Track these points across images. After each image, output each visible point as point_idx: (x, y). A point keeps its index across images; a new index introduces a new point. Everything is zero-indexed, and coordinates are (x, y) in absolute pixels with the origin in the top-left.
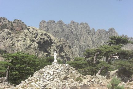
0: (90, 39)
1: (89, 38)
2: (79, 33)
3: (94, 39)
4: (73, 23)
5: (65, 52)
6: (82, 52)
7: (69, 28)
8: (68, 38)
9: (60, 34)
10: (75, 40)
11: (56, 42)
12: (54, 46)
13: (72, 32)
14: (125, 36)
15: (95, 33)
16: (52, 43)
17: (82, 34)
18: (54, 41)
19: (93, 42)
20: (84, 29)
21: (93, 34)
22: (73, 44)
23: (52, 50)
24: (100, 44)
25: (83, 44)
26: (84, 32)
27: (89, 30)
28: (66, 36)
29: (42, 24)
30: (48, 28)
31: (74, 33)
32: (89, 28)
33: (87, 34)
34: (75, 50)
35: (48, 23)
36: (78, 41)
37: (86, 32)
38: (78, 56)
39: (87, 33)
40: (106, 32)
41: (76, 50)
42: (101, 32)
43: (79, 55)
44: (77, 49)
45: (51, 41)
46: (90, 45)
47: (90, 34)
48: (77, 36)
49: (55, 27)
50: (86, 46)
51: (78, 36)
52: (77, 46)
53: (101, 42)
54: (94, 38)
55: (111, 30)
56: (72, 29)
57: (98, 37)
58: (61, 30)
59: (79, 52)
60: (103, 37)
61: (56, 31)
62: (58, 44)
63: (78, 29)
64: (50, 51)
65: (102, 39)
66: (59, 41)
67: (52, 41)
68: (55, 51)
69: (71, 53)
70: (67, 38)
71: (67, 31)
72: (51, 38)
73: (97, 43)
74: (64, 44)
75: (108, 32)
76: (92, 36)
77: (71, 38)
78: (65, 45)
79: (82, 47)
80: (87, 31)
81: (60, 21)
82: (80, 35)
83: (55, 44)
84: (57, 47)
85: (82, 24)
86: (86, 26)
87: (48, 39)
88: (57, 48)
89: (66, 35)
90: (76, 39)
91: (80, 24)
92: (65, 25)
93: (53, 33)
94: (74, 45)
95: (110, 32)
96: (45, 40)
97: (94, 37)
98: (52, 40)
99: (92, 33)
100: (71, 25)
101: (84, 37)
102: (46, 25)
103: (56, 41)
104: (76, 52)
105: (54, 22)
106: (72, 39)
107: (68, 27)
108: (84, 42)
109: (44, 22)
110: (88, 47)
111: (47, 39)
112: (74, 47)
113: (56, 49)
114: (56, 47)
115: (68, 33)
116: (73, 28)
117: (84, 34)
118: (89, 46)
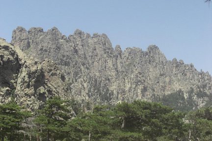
0: (112, 66)
1: (110, 63)
2: (90, 54)
3: (119, 66)
4: (80, 33)
5: (50, 85)
6: (94, 90)
7: (71, 44)
8: (69, 62)
9: (52, 54)
10: (82, 67)
11: (27, 64)
12: (24, 73)
13: (76, 51)
14: (178, 61)
15: (120, 54)
16: (20, 66)
17: (96, 56)
18: (25, 62)
19: (117, 71)
20: (100, 46)
21: (117, 57)
22: (76, 74)
23: (19, 80)
24: (130, 75)
25: (97, 74)
26: (99, 51)
27: (109, 49)
28: (65, 59)
29: (18, 33)
30: (29, 43)
31: (81, 52)
32: (110, 45)
33: (105, 56)
34: (80, 85)
35: (29, 32)
36: (88, 69)
37: (103, 52)
38: (87, 98)
39: (105, 53)
40: (143, 52)
41: (83, 85)
42: (132, 52)
43: (89, 97)
44: (85, 85)
45: (18, 62)
46: (110, 77)
47: (112, 56)
48: (85, 58)
49: (42, 41)
50: (103, 79)
51: (89, 58)
52: (85, 78)
53: (132, 72)
54: (118, 64)
55: (152, 49)
56: (77, 45)
57: (127, 63)
58: (54, 46)
59: (89, 91)
60: (136, 62)
61: (44, 48)
62: (33, 69)
63: (88, 46)
64: (14, 84)
65: (134, 66)
66: (36, 63)
67: (20, 63)
68: (26, 82)
69: (63, 89)
70: (66, 62)
71: (66, 49)
72: (17, 56)
73: (124, 74)
74: (51, 70)
75: (147, 54)
76: (114, 59)
77: (74, 63)
78: (51, 73)
79: (96, 80)
80: (105, 50)
81: (53, 30)
82: (92, 56)
83: (26, 67)
84: (30, 75)
85: (95, 36)
86: (104, 41)
87: (11, 58)
88: (29, 78)
89: (64, 56)
90: (83, 64)
91: (92, 36)
92: (63, 37)
93: (39, 52)
94: (80, 77)
95: (150, 52)
96: (5, 59)
97: (119, 61)
98: (21, 60)
99: (116, 53)
100: (74, 38)
101: (100, 62)
102: (24, 35)
103: (29, 62)
104: (83, 91)
105: (41, 31)
106: (76, 64)
107: (68, 41)
108: (100, 71)
109: (22, 30)
110: (107, 81)
111: (9, 58)
112: (79, 80)
113: (27, 79)
114: (27, 74)
115: (68, 54)
116: (79, 43)
117: (99, 55)
118: (109, 80)
